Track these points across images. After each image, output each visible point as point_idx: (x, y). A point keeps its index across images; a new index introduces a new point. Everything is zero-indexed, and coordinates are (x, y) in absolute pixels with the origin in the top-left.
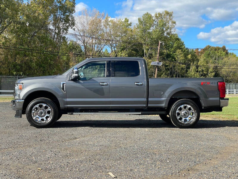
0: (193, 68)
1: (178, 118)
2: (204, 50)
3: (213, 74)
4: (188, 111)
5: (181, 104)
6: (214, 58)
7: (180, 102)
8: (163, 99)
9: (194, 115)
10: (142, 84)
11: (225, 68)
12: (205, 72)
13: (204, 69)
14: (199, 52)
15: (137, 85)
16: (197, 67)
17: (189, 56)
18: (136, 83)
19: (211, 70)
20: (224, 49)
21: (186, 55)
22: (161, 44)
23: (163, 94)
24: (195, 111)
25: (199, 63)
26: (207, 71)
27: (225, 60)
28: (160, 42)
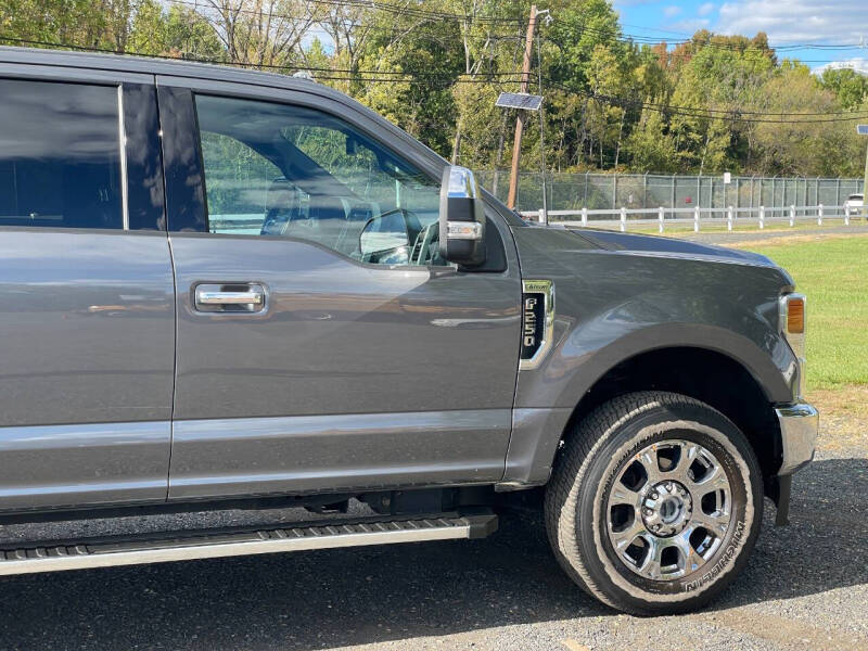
0: (650, 118)
2: (687, 52)
3: (725, 141)
6: (727, 81)
11: (768, 117)
12: (693, 135)
13: (690, 123)
14: (670, 56)
16: (668, 114)
17: (640, 72)
19: (716, 125)
20: (761, 44)
21: (625, 69)
22: (539, 19)
25: (675, 99)
26: (703, 132)
27: (772, 85)
28: (535, 12)
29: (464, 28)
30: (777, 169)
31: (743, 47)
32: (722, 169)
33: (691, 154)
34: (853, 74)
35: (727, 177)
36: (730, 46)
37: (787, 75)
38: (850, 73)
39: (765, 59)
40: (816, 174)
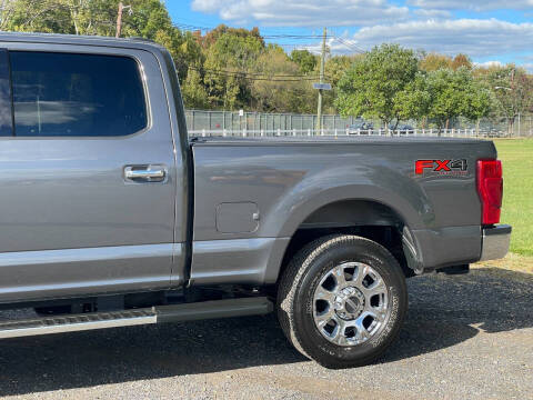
0: (192, 75)
1: (321, 323)
2: (213, 37)
3: (236, 90)
4: (362, 287)
5: (336, 263)
6: (238, 55)
7: (330, 254)
8: (260, 243)
9: (383, 305)
10: (159, 173)
11: (261, 77)
12: (218, 87)
13: (217, 79)
14: (202, 39)
15: (134, 179)
16: (202, 73)
17: (184, 47)
18: (130, 173)
19: (229, 82)
20: (256, 34)
21: (176, 44)
22: (125, 12)
23: (258, 220)
24: (388, 287)
25: (206, 65)
26: (224, 84)
27: (262, 59)
28: (121, 7)
29: (74, 15)
30: (267, 108)
31: (245, 35)
32: (237, 107)
33: (218, 98)
34: (308, 54)
35: (241, 112)
36: (238, 34)
37: (271, 52)
38: (306, 53)
39: (258, 42)
40: (290, 111)
